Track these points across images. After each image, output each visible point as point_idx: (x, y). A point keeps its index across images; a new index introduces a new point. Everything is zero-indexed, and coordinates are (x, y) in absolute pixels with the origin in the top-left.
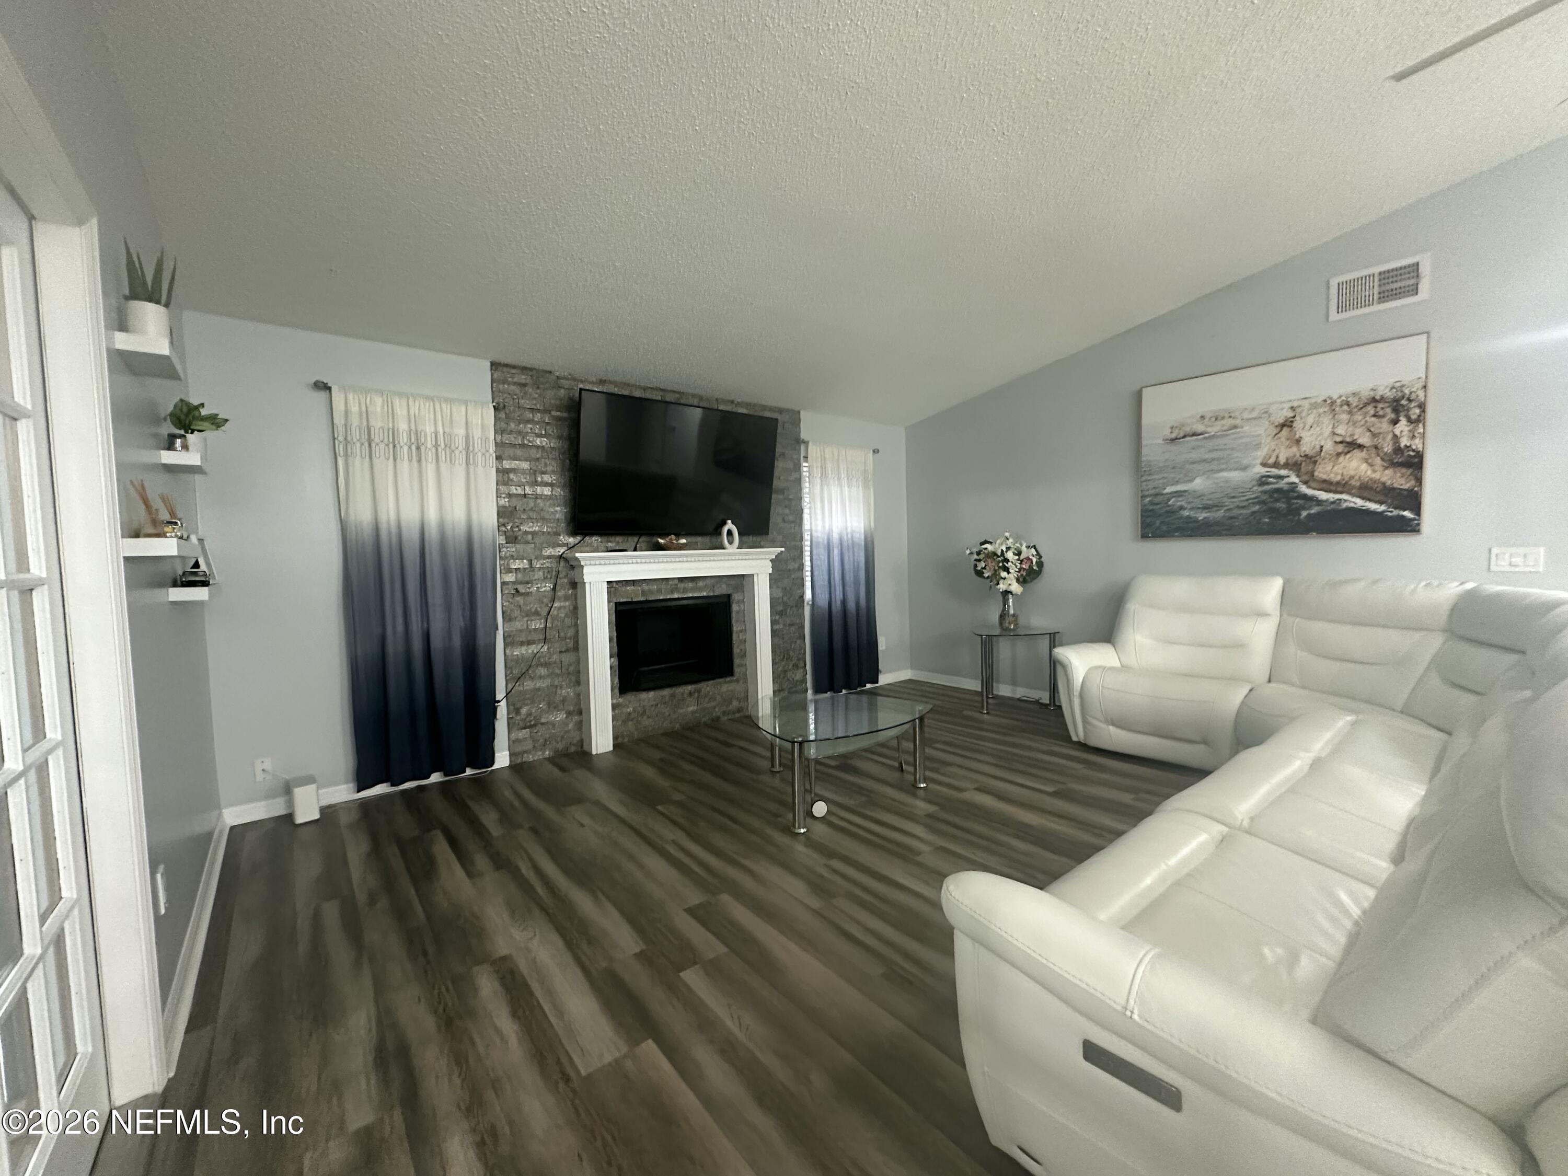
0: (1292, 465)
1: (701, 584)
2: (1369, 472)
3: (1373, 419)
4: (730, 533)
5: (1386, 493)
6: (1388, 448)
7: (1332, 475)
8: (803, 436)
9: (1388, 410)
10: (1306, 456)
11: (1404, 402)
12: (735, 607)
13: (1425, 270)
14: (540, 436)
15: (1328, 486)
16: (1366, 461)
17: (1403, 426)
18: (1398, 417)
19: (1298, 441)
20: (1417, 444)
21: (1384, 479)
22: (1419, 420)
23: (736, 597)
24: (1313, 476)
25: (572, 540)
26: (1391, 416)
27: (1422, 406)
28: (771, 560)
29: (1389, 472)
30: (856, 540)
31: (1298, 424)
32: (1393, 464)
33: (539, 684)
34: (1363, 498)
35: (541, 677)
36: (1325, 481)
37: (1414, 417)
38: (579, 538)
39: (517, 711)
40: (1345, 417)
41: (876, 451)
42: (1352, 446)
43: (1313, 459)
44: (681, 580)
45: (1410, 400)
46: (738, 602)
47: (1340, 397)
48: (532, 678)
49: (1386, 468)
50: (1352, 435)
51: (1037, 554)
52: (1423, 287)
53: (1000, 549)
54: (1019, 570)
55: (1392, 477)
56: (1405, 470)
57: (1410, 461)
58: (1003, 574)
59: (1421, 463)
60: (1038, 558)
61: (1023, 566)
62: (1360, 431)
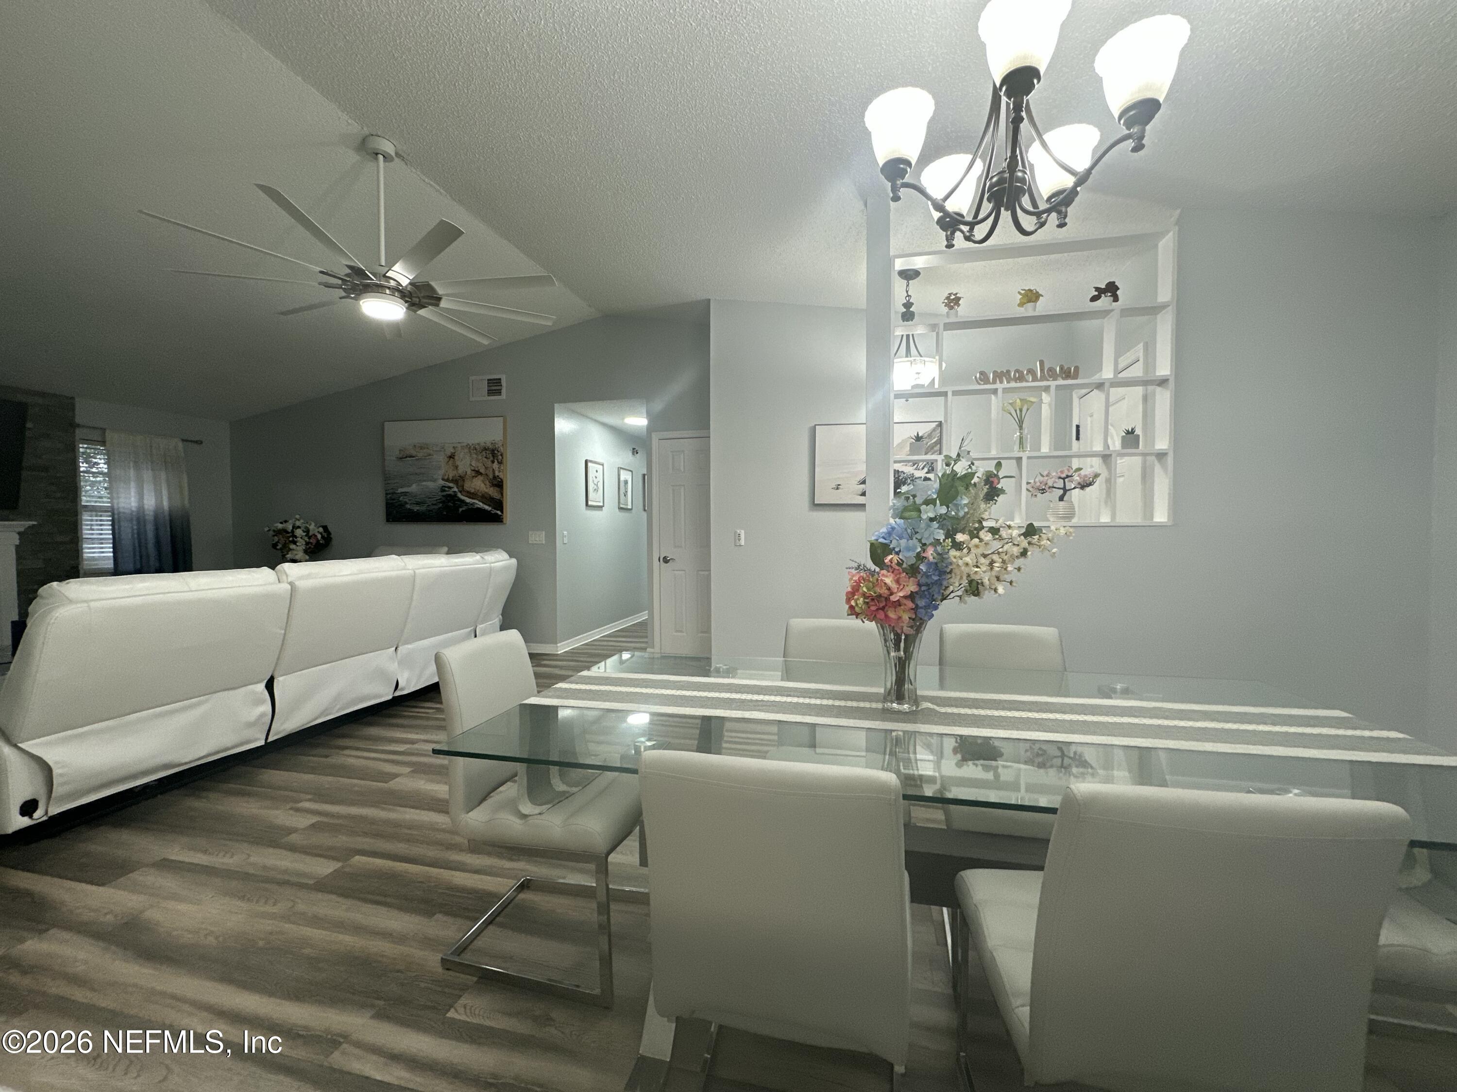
0: (455, 481)
2: (485, 488)
3: (485, 459)
5: (491, 500)
6: (491, 476)
7: (471, 489)
8: (78, 421)
9: (490, 455)
10: (460, 476)
11: (496, 452)
13: (504, 383)
15: (470, 495)
16: (483, 482)
17: (496, 465)
18: (494, 460)
19: (457, 467)
20: (501, 476)
21: (490, 493)
22: (500, 463)
24: (463, 488)
26: (492, 458)
27: (502, 455)
28: (18, 533)
29: (492, 489)
31: (456, 457)
32: (493, 485)
36: (468, 492)
37: (499, 460)
40: (475, 456)
42: (478, 473)
43: (463, 478)
45: (498, 451)
47: (473, 444)
49: (490, 487)
50: (478, 467)
51: (325, 532)
52: (504, 391)
53: (290, 527)
54: (307, 543)
55: (493, 492)
56: (497, 489)
57: (499, 484)
58: (292, 546)
59: (502, 485)
60: (325, 535)
61: (311, 541)
62: (480, 465)
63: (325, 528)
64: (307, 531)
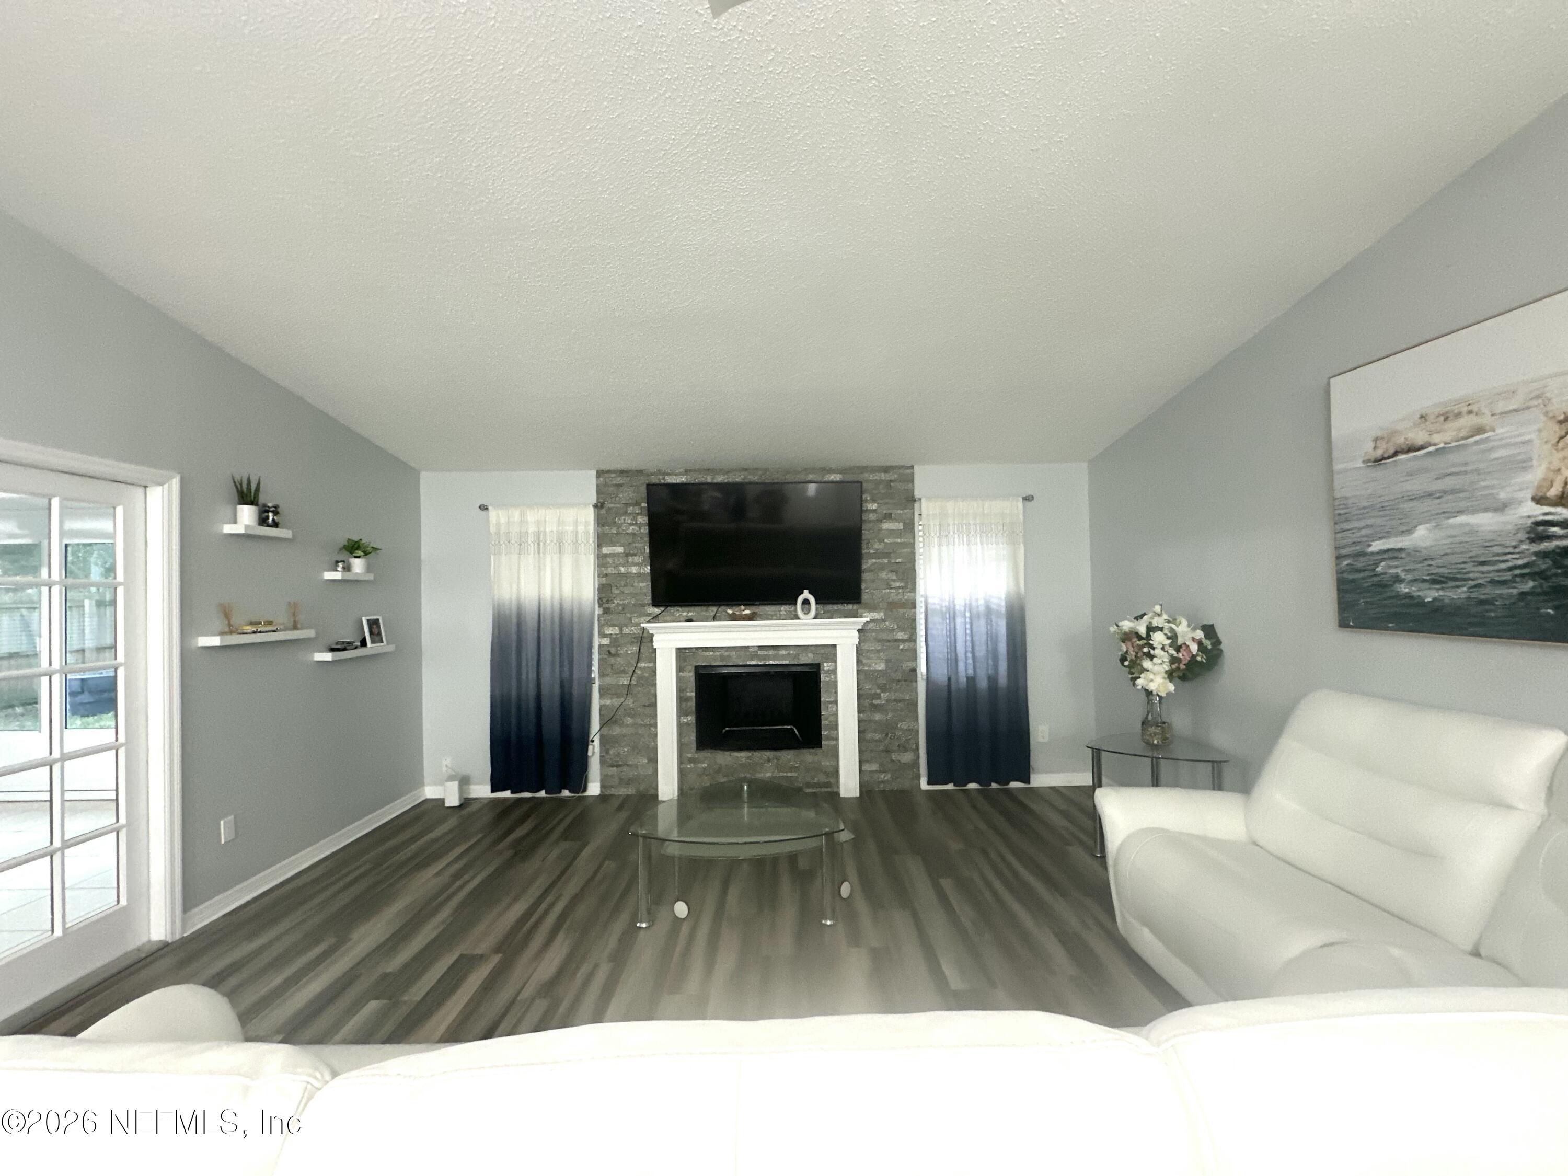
1: (783, 652)
4: (806, 602)
8: (917, 494)
12: (823, 677)
14: (631, 524)
23: (826, 666)
25: (657, 611)
28: (859, 631)
30: (994, 607)
33: (624, 730)
35: (627, 726)
38: (662, 609)
39: (607, 753)
41: (1028, 499)
44: (761, 648)
46: (828, 672)
48: (621, 725)
51: (1206, 637)
53: (1142, 630)
54: (1173, 660)
58: (1147, 664)
60: (1208, 644)
61: (1180, 655)
63: (1209, 630)
64: (1173, 637)
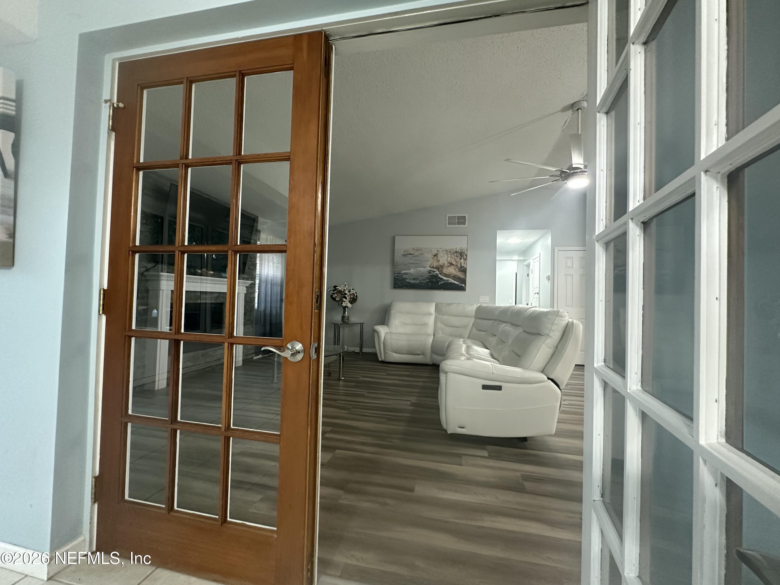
0: (437, 268)
2: (455, 272)
3: (456, 257)
5: (458, 279)
6: (459, 266)
7: (447, 272)
8: (259, 228)
9: (459, 255)
10: (440, 266)
11: (463, 254)
13: (467, 218)
15: (446, 275)
16: (454, 269)
17: (462, 260)
18: (461, 257)
19: (439, 261)
20: (465, 266)
21: (458, 275)
22: (465, 259)
24: (442, 272)
26: (460, 257)
27: (466, 255)
28: (246, 287)
29: (459, 273)
30: (277, 281)
31: (439, 256)
32: (460, 271)
34: (454, 280)
36: (445, 274)
37: (465, 258)
40: (450, 255)
42: (451, 264)
43: (442, 267)
45: (464, 253)
47: (449, 249)
49: (459, 272)
50: (451, 261)
52: (466, 223)
53: (343, 289)
55: (460, 275)
56: (463, 273)
57: (464, 271)
58: (344, 299)
59: (466, 271)
61: (351, 297)
62: (453, 260)
64: (349, 292)
